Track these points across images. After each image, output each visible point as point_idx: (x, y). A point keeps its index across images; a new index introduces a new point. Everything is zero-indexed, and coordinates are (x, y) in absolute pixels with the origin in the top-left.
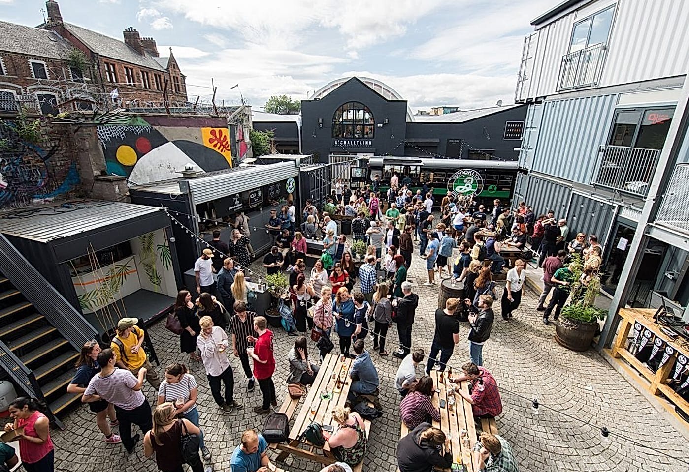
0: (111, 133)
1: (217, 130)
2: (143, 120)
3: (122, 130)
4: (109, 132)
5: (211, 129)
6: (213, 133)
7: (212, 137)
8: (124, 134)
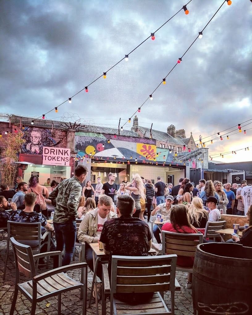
0: (86, 139)
1: (147, 146)
2: (103, 136)
3: (92, 139)
4: (85, 139)
5: (143, 144)
6: (144, 147)
7: (143, 149)
8: (92, 141)
